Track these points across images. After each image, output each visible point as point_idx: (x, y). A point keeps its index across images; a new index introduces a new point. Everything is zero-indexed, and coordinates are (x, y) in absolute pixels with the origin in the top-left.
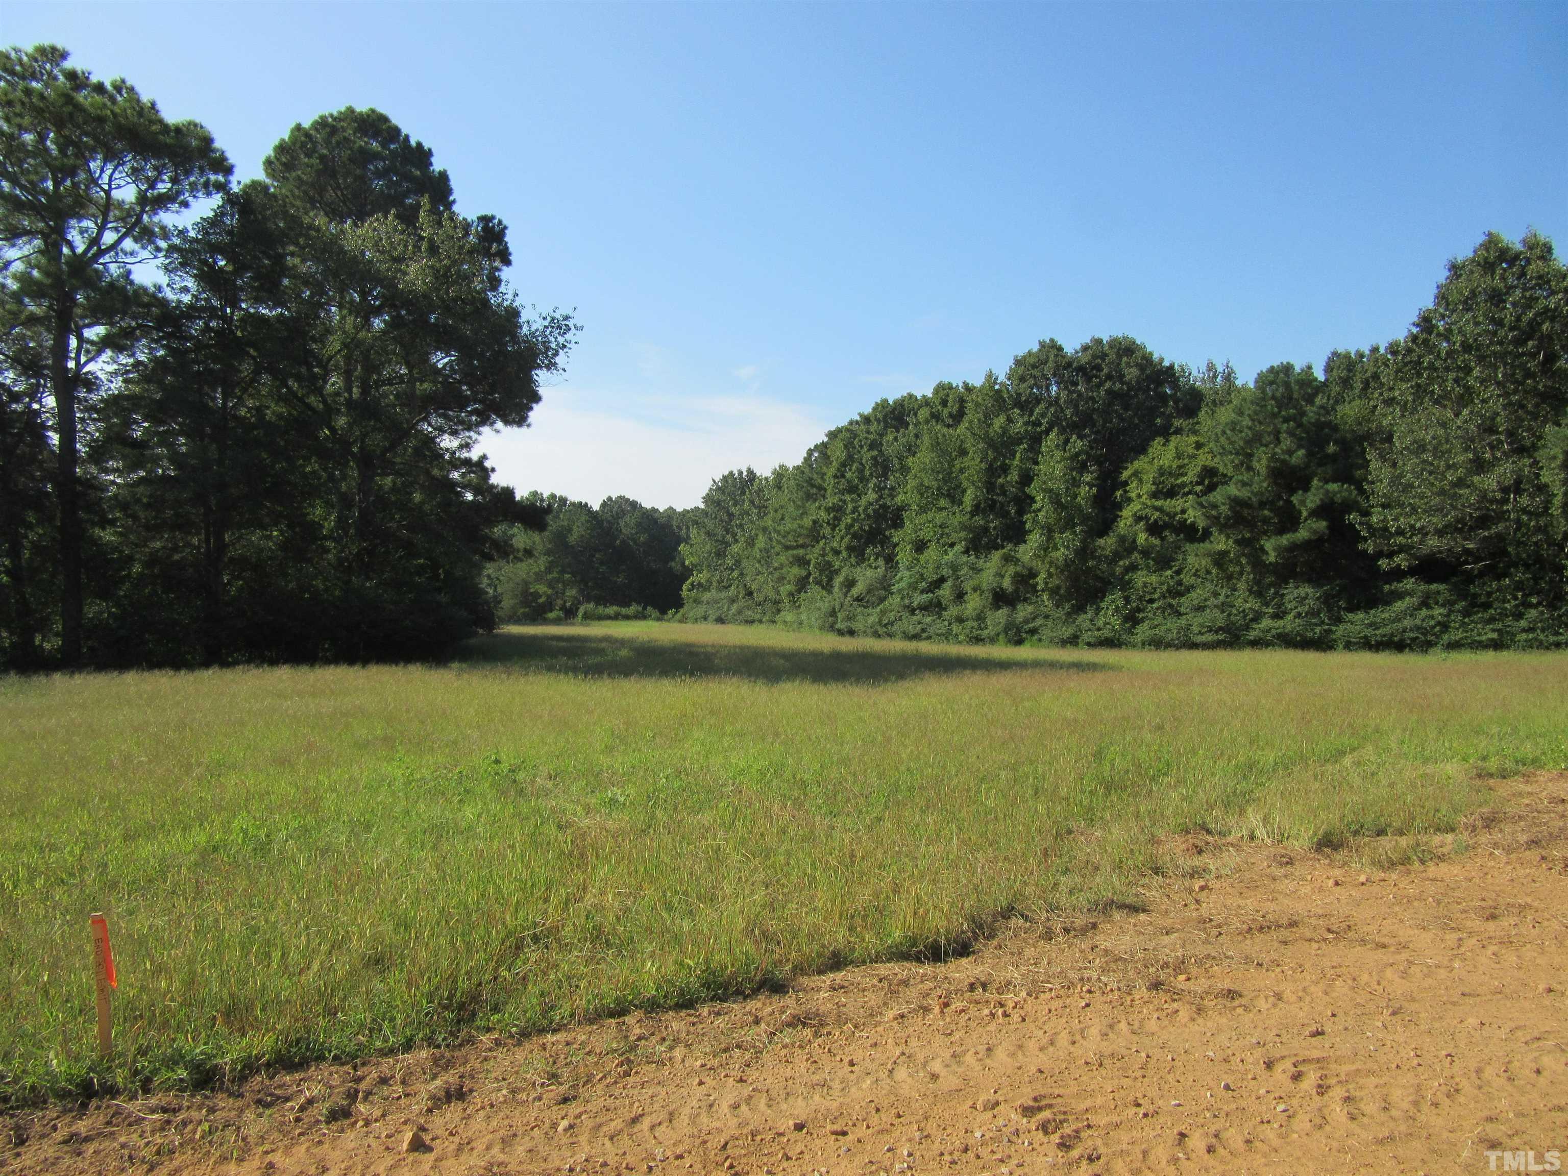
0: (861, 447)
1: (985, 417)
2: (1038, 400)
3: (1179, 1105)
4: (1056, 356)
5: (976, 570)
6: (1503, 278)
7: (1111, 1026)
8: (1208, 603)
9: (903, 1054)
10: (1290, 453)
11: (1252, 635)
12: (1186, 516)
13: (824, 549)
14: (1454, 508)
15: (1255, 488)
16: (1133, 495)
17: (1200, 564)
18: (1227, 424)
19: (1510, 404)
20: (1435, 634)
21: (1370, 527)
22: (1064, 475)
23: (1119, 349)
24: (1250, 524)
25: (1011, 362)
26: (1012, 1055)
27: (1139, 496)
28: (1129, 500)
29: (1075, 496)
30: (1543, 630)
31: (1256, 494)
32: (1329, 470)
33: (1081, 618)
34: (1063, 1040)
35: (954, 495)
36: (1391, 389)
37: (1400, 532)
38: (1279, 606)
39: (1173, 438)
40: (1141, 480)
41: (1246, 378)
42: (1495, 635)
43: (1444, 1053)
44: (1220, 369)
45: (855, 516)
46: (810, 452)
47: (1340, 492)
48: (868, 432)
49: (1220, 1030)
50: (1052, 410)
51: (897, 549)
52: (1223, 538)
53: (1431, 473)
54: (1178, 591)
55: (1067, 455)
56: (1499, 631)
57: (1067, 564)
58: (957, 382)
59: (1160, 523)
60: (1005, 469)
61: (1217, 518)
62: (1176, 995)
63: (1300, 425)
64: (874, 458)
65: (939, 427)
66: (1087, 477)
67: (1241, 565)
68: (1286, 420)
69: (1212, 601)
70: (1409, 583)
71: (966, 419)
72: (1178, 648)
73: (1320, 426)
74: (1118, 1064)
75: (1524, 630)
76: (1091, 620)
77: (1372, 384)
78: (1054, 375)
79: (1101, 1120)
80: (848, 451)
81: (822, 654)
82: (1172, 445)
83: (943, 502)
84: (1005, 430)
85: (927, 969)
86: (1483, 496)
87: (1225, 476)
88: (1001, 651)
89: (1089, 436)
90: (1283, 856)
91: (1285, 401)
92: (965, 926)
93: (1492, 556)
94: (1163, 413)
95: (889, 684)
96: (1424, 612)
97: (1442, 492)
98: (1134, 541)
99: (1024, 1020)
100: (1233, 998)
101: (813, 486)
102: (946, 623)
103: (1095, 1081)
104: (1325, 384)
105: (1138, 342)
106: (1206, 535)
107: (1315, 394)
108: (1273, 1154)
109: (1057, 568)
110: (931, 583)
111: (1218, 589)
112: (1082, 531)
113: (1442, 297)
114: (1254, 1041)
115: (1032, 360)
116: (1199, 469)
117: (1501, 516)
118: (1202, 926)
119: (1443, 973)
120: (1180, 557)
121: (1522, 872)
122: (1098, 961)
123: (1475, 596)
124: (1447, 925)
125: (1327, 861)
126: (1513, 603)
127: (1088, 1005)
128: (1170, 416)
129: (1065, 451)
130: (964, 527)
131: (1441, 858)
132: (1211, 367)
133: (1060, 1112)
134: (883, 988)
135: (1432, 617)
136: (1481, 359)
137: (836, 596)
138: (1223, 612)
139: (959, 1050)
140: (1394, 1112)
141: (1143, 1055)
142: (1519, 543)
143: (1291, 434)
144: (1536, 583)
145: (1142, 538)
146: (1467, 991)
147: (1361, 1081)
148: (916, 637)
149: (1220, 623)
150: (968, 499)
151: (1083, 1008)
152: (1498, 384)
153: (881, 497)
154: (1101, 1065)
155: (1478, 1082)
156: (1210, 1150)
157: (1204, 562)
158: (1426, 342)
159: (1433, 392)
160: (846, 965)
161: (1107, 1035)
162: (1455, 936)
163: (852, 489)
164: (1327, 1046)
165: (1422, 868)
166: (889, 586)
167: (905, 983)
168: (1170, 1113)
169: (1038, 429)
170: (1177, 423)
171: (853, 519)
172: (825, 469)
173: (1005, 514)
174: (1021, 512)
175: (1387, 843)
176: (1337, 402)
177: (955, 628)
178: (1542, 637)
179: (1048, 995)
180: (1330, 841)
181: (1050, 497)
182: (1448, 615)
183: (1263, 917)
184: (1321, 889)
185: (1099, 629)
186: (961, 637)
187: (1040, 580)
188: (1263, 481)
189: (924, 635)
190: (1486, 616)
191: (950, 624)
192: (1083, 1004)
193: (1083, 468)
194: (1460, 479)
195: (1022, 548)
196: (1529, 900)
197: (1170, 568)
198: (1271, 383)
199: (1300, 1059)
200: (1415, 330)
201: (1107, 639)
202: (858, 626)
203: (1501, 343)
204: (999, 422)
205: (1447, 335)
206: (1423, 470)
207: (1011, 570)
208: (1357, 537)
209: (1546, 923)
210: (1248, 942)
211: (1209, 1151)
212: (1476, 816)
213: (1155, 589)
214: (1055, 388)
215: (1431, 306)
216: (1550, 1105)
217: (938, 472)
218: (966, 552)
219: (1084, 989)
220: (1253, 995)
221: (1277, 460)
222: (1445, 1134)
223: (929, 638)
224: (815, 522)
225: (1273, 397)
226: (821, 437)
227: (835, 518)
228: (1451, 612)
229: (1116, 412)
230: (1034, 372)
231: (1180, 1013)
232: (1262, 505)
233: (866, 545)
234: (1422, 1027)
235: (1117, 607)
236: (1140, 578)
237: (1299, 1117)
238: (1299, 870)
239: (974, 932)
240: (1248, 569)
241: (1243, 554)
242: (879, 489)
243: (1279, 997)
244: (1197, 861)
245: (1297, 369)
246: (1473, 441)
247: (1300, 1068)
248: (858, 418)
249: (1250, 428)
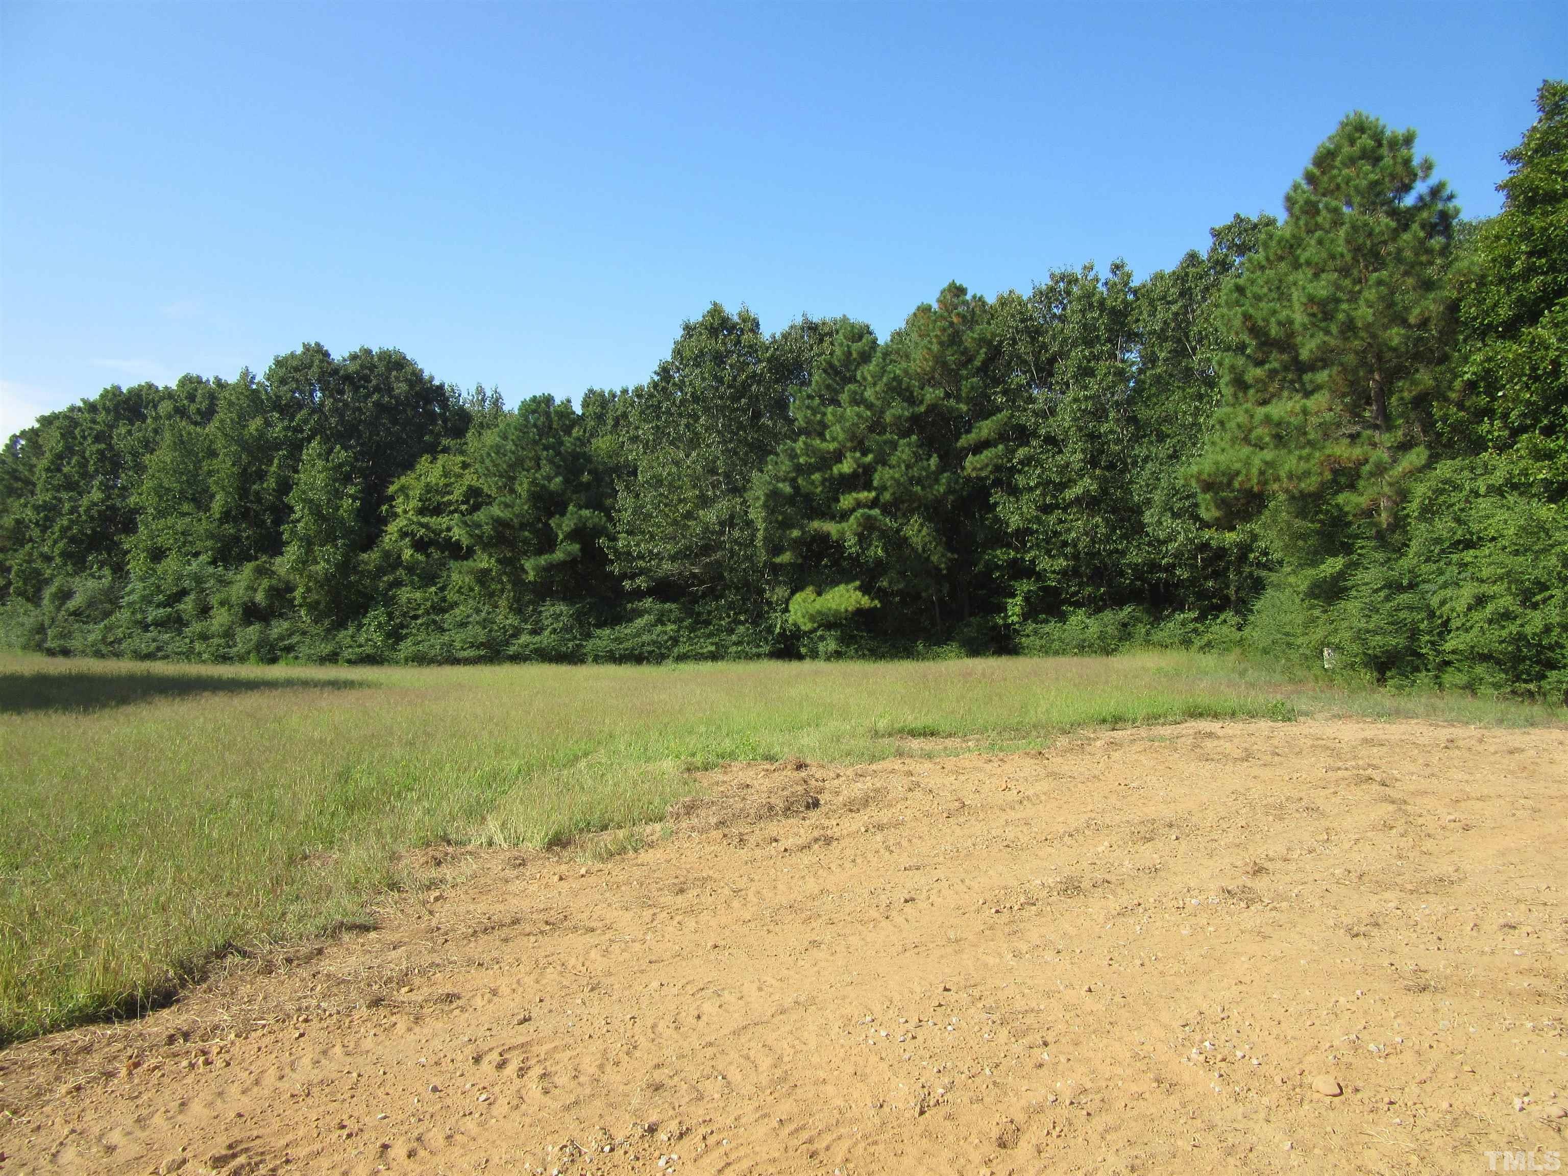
0: (84, 438)
1: (239, 418)
2: (300, 406)
3: (385, 1117)
4: (321, 361)
5: (223, 582)
6: (724, 343)
7: (325, 1053)
8: (470, 619)
9: (73, 1131)
10: (549, 479)
11: (512, 650)
12: (451, 534)
13: (31, 554)
14: (684, 537)
15: (517, 509)
16: (399, 510)
17: (463, 582)
18: (492, 447)
19: (727, 450)
20: (667, 648)
21: (616, 551)
22: (326, 486)
23: (389, 362)
24: (511, 543)
25: (271, 362)
26: (210, 1105)
27: (405, 512)
28: (396, 515)
29: (337, 508)
30: (748, 644)
31: (517, 516)
32: (583, 497)
33: (342, 634)
34: (270, 1078)
35: (201, 500)
36: (637, 428)
37: (641, 557)
38: (537, 622)
39: (440, 456)
40: (407, 497)
41: (512, 404)
42: (713, 648)
43: (629, 1016)
44: (489, 393)
45: (74, 517)
46: (15, 439)
47: (591, 518)
48: (94, 421)
49: (435, 1035)
50: (316, 417)
51: (128, 557)
52: (485, 557)
53: (666, 505)
54: (441, 608)
55: (330, 465)
56: (716, 644)
57: (328, 578)
58: (208, 375)
59: (426, 539)
60: (261, 476)
61: (480, 537)
62: (396, 1007)
63: (558, 453)
64: (101, 452)
65: (184, 423)
66: (351, 490)
67: (503, 583)
68: (546, 448)
69: (475, 618)
70: (648, 602)
71: (217, 417)
72: (440, 664)
73: (576, 456)
74: (327, 1090)
75: (735, 644)
76: (352, 637)
77: (622, 422)
78: (319, 381)
79: (301, 1152)
80: (67, 442)
81: (21, 677)
82: (440, 463)
83: (185, 507)
84: (261, 434)
85: (118, 1029)
86: (706, 529)
87: (489, 496)
88: (251, 671)
89: (354, 447)
90: (516, 859)
91: (547, 429)
92: (171, 973)
93: (712, 579)
94: (432, 432)
95: (107, 710)
96: (659, 628)
97: (675, 523)
98: (399, 557)
99: (228, 1064)
100: (451, 1002)
101: (17, 479)
102: (187, 640)
103: (300, 1113)
104: (582, 418)
105: (409, 358)
106: (469, 553)
107: (572, 427)
108: (471, 1143)
109: (316, 581)
110: (169, 596)
111: (480, 605)
112: (344, 544)
113: (678, 353)
114: (466, 1039)
115: (295, 363)
116: (465, 488)
117: (720, 546)
118: (429, 935)
119: (637, 946)
120: (445, 574)
121: (708, 849)
122: (319, 987)
123: (699, 614)
124: (646, 902)
125: (555, 859)
126: (727, 620)
127: (302, 1035)
128: (438, 435)
129: (327, 461)
130: (211, 536)
131: (651, 845)
132: (480, 390)
133: (257, 1154)
134: (56, 1060)
135: (665, 633)
136: (706, 410)
137: (46, 610)
138: (485, 628)
139: (145, 1112)
140: (582, 1079)
141: (355, 1075)
142: (732, 570)
143: (551, 461)
144: (744, 604)
145: (407, 554)
146: (654, 958)
147: (557, 1056)
148: (149, 656)
149: (482, 639)
150: (217, 505)
151: (297, 1039)
152: (718, 432)
153: (109, 497)
154: (308, 1095)
155: (652, 1036)
156: (411, 1154)
157: (467, 580)
158: (664, 389)
159: (669, 434)
160: (11, 1042)
161: (318, 1062)
162: (651, 912)
163: (70, 485)
164: (531, 1030)
165: (634, 856)
166: (118, 598)
167: (87, 1050)
168: (375, 1128)
169: (300, 436)
170: (445, 442)
171: (71, 521)
172: (34, 460)
173: (261, 524)
174: (278, 522)
175: (607, 837)
176: (592, 435)
177: (198, 646)
178: (747, 649)
179: (259, 1033)
180: (559, 840)
181: (310, 508)
182: (678, 631)
183: (489, 918)
184: (547, 886)
185: (360, 646)
186: (205, 656)
187: (298, 593)
188: (523, 504)
189: (160, 654)
190: (707, 631)
191: (192, 642)
192: (297, 1035)
193: (347, 479)
194: (688, 512)
195: (278, 560)
196: (711, 873)
197: (435, 584)
198: (534, 412)
199: (506, 1047)
200: (656, 378)
201: (368, 656)
202: (75, 643)
203: (721, 398)
204: (254, 425)
205: (681, 386)
206: (660, 502)
207: (265, 583)
208: (607, 561)
209: (719, 891)
210: (472, 945)
211: (409, 1156)
212: (680, 805)
213: (419, 605)
214: (319, 394)
215: (669, 359)
216: (703, 1043)
217: (182, 473)
218: (214, 562)
219: (301, 1019)
220: (470, 994)
221: (537, 485)
222: (621, 1087)
223: (166, 657)
224: (18, 522)
225: (535, 425)
226: (31, 423)
227: (46, 518)
228: (680, 628)
229: (384, 425)
230: (297, 375)
231: (398, 1026)
232: (523, 526)
233: (89, 550)
234: (614, 998)
235: (380, 623)
236: (405, 594)
237: (499, 1101)
238: (530, 870)
239: (181, 978)
240: (509, 587)
241: (505, 573)
242: (106, 488)
243: (494, 992)
244: (434, 873)
245: (558, 402)
246: (699, 480)
247: (506, 1056)
248: (81, 404)
249: (513, 453)
